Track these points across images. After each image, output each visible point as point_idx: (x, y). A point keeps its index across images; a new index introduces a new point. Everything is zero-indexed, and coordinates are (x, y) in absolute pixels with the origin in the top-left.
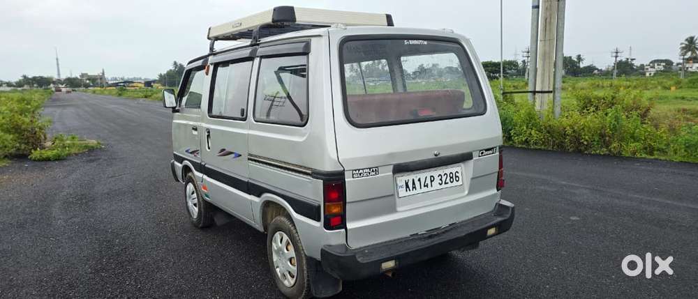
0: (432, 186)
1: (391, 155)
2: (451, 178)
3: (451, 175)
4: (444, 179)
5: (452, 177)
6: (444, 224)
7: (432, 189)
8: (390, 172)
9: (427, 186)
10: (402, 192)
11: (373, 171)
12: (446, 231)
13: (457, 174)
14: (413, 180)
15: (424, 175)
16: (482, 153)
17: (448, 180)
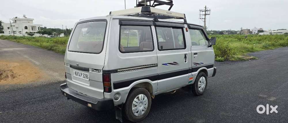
1: (70, 61)
9: (80, 76)
10: (74, 75)
13: (88, 76)
14: (77, 72)
15: (80, 72)
17: (85, 77)
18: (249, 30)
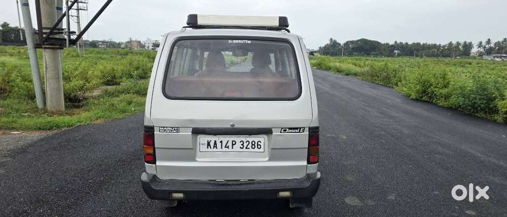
0: (232, 148)
1: (191, 121)
2: (252, 145)
3: (253, 143)
4: (245, 145)
5: (254, 145)
6: (243, 178)
7: (232, 150)
8: (190, 132)
9: (228, 147)
10: (204, 148)
11: (175, 130)
12: (246, 184)
13: (259, 143)
14: (215, 142)
15: (225, 139)
16: (284, 131)
17: (250, 146)
18: (140, 42)
